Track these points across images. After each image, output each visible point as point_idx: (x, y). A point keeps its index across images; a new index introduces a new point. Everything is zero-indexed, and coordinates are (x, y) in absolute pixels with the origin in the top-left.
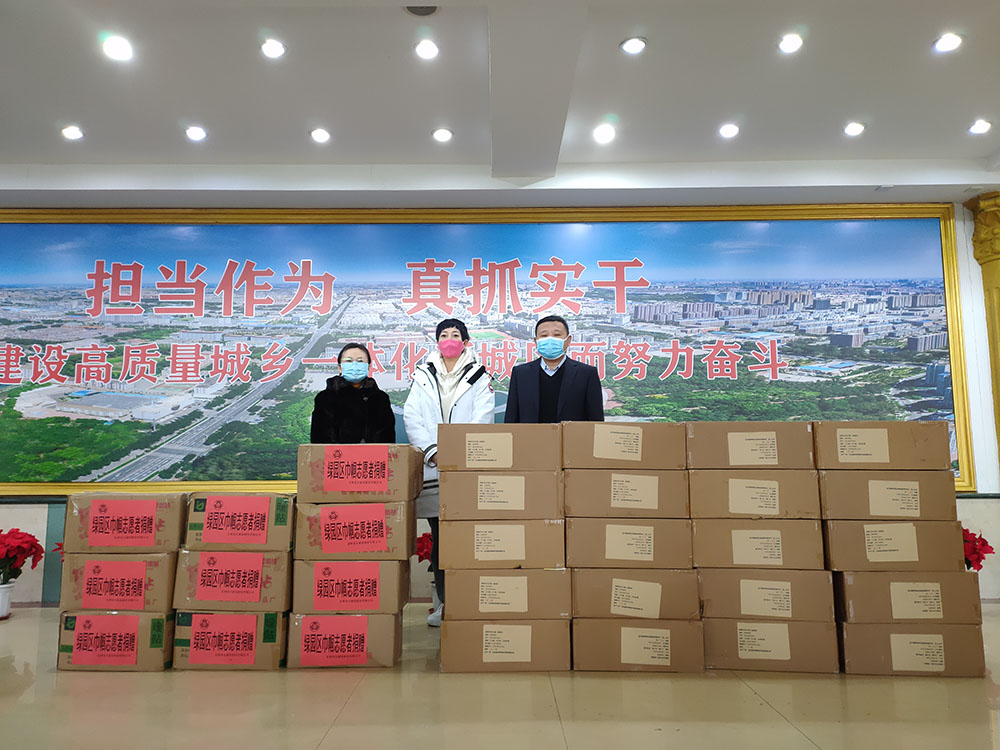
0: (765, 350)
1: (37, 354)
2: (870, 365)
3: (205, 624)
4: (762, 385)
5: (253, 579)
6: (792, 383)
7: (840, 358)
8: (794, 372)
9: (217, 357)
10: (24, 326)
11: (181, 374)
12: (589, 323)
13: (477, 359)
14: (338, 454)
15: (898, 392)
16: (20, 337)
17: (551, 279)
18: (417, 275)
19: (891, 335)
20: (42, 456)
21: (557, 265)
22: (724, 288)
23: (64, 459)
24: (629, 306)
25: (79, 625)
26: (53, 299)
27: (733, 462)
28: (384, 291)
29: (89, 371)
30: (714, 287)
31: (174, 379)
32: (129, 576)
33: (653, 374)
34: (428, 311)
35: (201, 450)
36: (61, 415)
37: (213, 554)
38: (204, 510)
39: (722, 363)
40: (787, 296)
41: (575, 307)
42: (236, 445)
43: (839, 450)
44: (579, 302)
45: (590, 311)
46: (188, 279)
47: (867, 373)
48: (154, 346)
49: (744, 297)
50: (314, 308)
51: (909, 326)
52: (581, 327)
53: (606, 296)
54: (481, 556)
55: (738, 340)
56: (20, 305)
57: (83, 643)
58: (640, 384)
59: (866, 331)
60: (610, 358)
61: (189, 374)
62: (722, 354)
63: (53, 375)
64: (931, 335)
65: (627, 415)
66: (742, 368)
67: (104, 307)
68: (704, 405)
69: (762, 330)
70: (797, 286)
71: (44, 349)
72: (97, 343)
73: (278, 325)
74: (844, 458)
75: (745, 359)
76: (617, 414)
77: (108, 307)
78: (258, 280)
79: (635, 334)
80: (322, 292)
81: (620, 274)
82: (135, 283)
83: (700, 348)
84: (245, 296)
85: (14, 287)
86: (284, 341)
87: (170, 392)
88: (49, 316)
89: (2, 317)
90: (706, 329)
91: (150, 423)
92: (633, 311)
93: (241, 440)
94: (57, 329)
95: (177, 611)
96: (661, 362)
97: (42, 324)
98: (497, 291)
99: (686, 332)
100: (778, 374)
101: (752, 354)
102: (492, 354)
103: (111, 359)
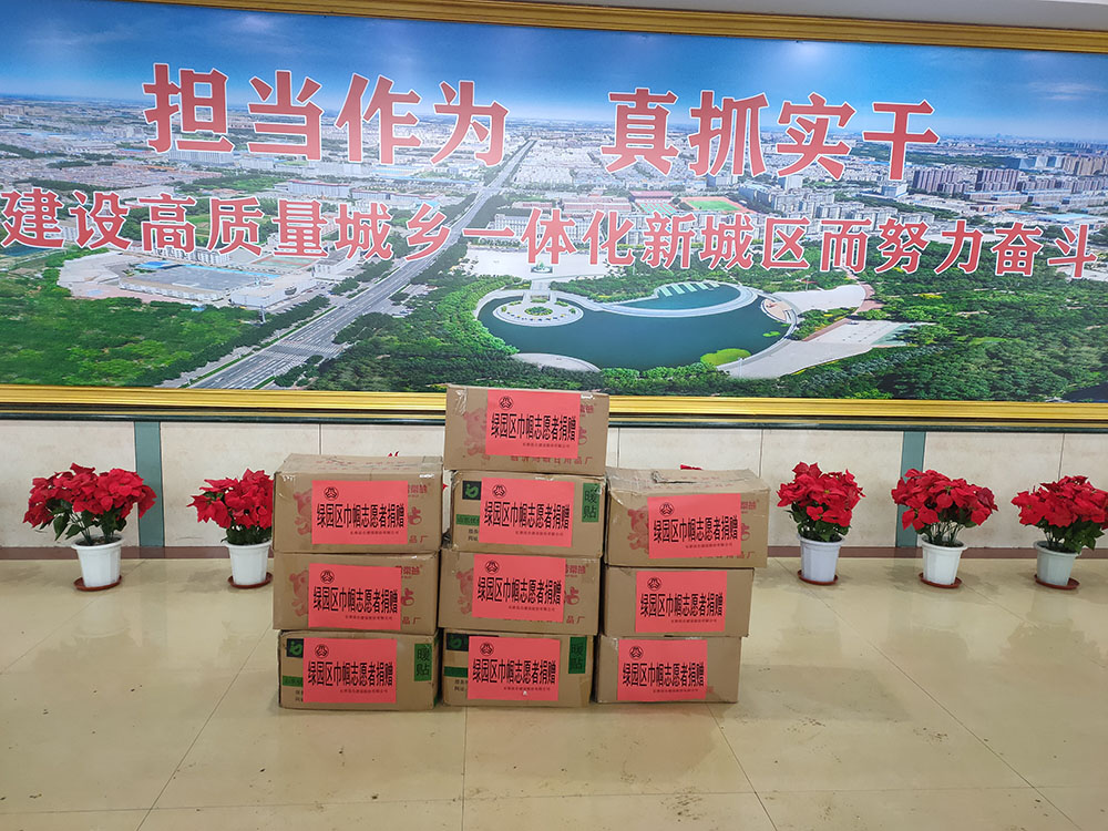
0: (1072, 237)
1: (81, 205)
3: (487, 648)
4: (1062, 285)
5: (553, 592)
6: (1097, 283)
8: (1102, 269)
9: (343, 221)
10: (55, 160)
11: (295, 244)
12: (852, 192)
16: (52, 177)
17: (807, 125)
18: (623, 112)
20: (107, 351)
22: (1033, 149)
23: (139, 357)
24: (908, 169)
25: (309, 649)
28: (576, 135)
29: (161, 234)
30: (1022, 148)
31: (285, 250)
33: (927, 266)
34: (636, 167)
35: (331, 351)
36: (128, 295)
37: (493, 558)
38: (478, 498)
39: (1016, 253)
41: (835, 169)
42: (376, 344)
44: (841, 162)
45: (855, 176)
46: (295, 102)
48: (254, 201)
49: (1058, 164)
52: (841, 199)
53: (878, 154)
55: (1041, 223)
56: (45, 128)
58: (908, 280)
60: (874, 241)
61: (305, 244)
62: (1018, 242)
63: (109, 237)
65: (887, 319)
66: (1040, 261)
67: (175, 139)
68: (986, 308)
69: (1072, 211)
71: (91, 198)
72: (170, 192)
73: (428, 179)
75: (1046, 250)
76: (874, 318)
77: (179, 138)
78: (399, 109)
79: (910, 209)
80: (490, 131)
81: (901, 123)
82: (217, 102)
83: (992, 232)
84: (380, 132)
85: (32, 99)
86: (437, 203)
87: (282, 270)
88: (93, 148)
89: (20, 145)
90: (1003, 207)
91: (257, 312)
92: (911, 177)
93: (384, 339)
94: (107, 168)
95: (446, 631)
96: (940, 250)
97: (83, 159)
98: (733, 142)
99: (977, 209)
100: (1083, 270)
101: (1055, 243)
102: (720, 233)
103: (192, 218)
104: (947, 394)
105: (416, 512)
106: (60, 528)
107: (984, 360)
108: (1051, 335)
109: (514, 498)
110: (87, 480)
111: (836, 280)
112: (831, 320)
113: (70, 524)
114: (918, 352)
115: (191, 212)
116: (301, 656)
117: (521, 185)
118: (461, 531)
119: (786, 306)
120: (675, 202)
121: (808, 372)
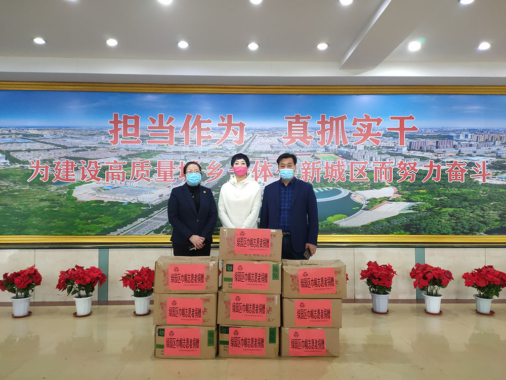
0: (479, 166)
1: (83, 166)
3: (236, 333)
4: (477, 186)
5: (262, 309)
6: (493, 185)
8: (494, 179)
10: (74, 149)
11: (163, 177)
12: (384, 151)
16: (73, 156)
17: (364, 126)
18: (290, 123)
20: (89, 221)
22: (458, 132)
23: (101, 223)
24: (407, 141)
25: (167, 333)
26: (90, 135)
28: (272, 133)
29: (113, 175)
30: (453, 131)
31: (159, 180)
32: (193, 307)
33: (419, 179)
34: (296, 143)
36: (99, 199)
38: (232, 271)
39: (456, 173)
40: (492, 137)
41: (377, 142)
44: (379, 139)
45: (385, 144)
46: (165, 125)
48: (148, 161)
49: (469, 137)
50: (234, 141)
52: (380, 153)
53: (394, 136)
55: (465, 161)
56: (72, 137)
57: (170, 344)
58: (412, 185)
60: (395, 170)
61: (167, 177)
62: (457, 168)
63: (93, 177)
65: (404, 201)
66: (467, 176)
67: (120, 140)
68: (446, 196)
69: (478, 156)
70: (497, 131)
71: (87, 163)
72: (117, 159)
73: (215, 151)
75: (469, 171)
76: (398, 201)
77: (121, 139)
78: (203, 126)
79: (409, 157)
80: (239, 132)
81: (402, 124)
82: (136, 126)
83: (445, 165)
84: (196, 134)
85: (67, 127)
86: (218, 160)
87: (158, 187)
88: (89, 144)
89: (62, 144)
90: (448, 154)
91: (148, 204)
92: (408, 144)
94: (94, 151)
95: (220, 326)
96: (424, 173)
97: (85, 148)
98: (334, 133)
99: (438, 156)
100: (486, 179)
101: (473, 169)
102: (332, 168)
103: (125, 169)
104: (433, 232)
105: (208, 277)
106: (69, 291)
107: (448, 217)
108: (475, 206)
109: (246, 270)
110: (81, 271)
111: (381, 185)
112: (381, 202)
113: (73, 289)
114: (419, 215)
115: (125, 167)
116: (164, 336)
117: (251, 151)
118: (226, 284)
119: (361, 196)
120: (313, 156)
121: (373, 223)
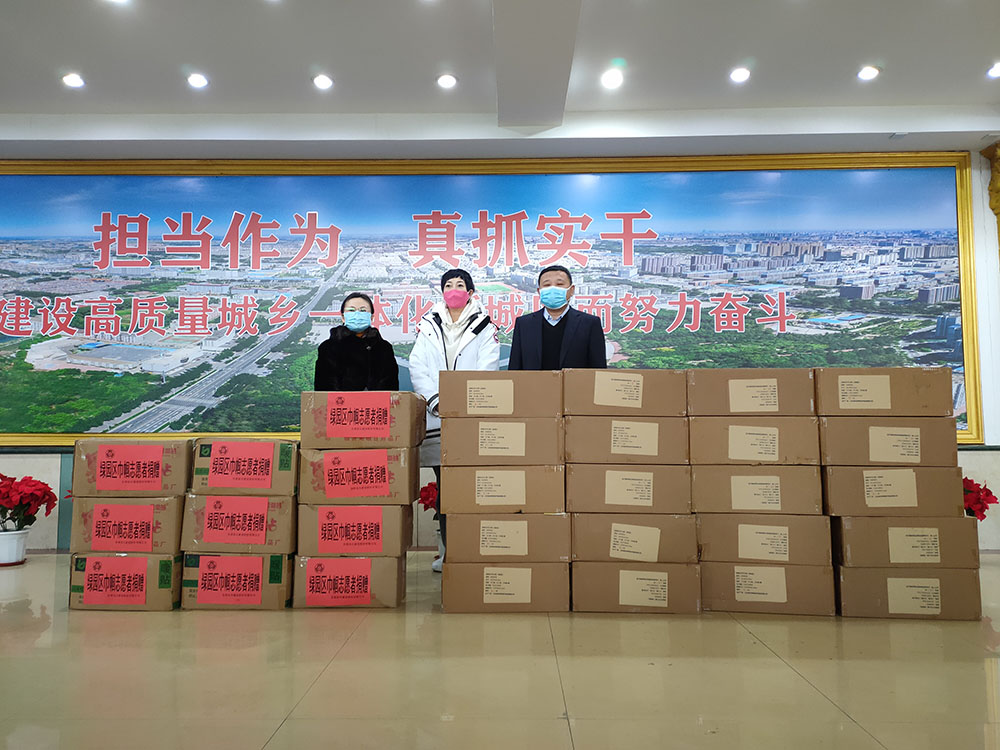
0: (773, 302)
1: (46, 307)
2: (880, 317)
3: (212, 565)
4: (770, 338)
5: (258, 522)
6: (800, 336)
7: (849, 310)
8: (802, 325)
9: (224, 309)
10: (31, 278)
11: (190, 327)
12: (596, 275)
13: (483, 310)
14: (340, 401)
15: (907, 344)
16: (29, 289)
17: (558, 231)
18: (423, 227)
19: (902, 286)
20: (54, 407)
21: (565, 217)
22: (732, 239)
23: (75, 411)
25: (89, 565)
26: (60, 252)
27: (733, 409)
28: (390, 244)
29: (98, 324)
30: (723, 239)
31: (182, 331)
32: (137, 519)
33: (660, 327)
34: (434, 263)
35: (211, 402)
36: (72, 367)
37: (218, 498)
38: (209, 456)
39: (729, 316)
40: (797, 248)
41: (582, 260)
42: (245, 397)
43: (840, 397)
44: (586, 255)
45: (597, 264)
46: (194, 232)
47: (876, 326)
48: (162, 299)
49: (753, 249)
50: (320, 261)
51: (921, 278)
52: (588, 280)
53: (613, 248)
54: (482, 500)
55: (746, 292)
56: (28, 257)
57: (93, 584)
58: (646, 338)
59: (877, 283)
60: (616, 311)
61: (197, 327)
62: (730, 306)
63: (63, 327)
64: (943, 286)
66: (750, 321)
67: (112, 260)
68: (711, 358)
69: (771, 283)
70: (807, 237)
71: (53, 302)
72: (105, 295)
73: (284, 278)
74: (845, 405)
75: (753, 312)
77: (115, 259)
78: (264, 233)
79: (642, 286)
80: (328, 244)
81: (628, 226)
82: (142, 235)
83: (708, 301)
84: (251, 248)
86: (290, 294)
87: (179, 345)
88: (57, 269)
89: (10, 269)
90: (714, 281)
91: (159, 375)
92: (640, 263)
93: (250, 392)
94: (65, 281)
95: (185, 553)
96: (668, 315)
97: (50, 276)
98: (504, 244)
99: (694, 284)
100: (786, 326)
101: (760, 307)
102: (499, 307)
103: (120, 312)
115: (119, 308)
116: (84, 570)
117: (351, 279)
